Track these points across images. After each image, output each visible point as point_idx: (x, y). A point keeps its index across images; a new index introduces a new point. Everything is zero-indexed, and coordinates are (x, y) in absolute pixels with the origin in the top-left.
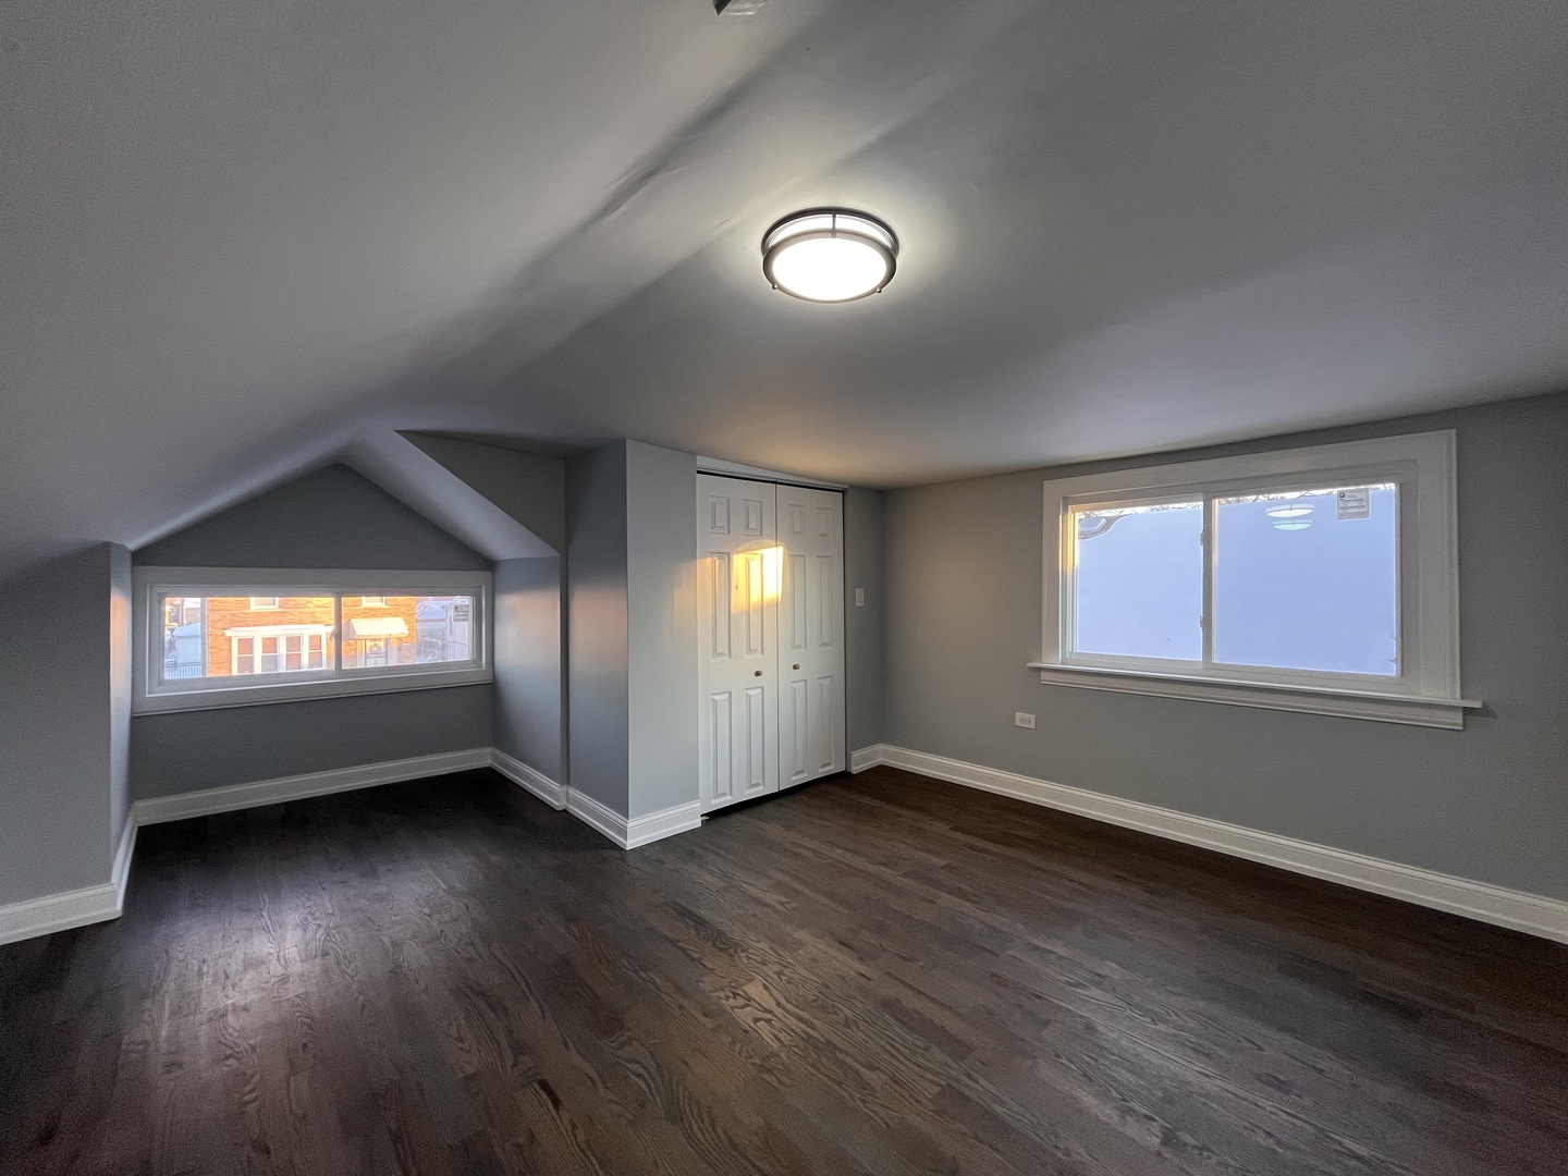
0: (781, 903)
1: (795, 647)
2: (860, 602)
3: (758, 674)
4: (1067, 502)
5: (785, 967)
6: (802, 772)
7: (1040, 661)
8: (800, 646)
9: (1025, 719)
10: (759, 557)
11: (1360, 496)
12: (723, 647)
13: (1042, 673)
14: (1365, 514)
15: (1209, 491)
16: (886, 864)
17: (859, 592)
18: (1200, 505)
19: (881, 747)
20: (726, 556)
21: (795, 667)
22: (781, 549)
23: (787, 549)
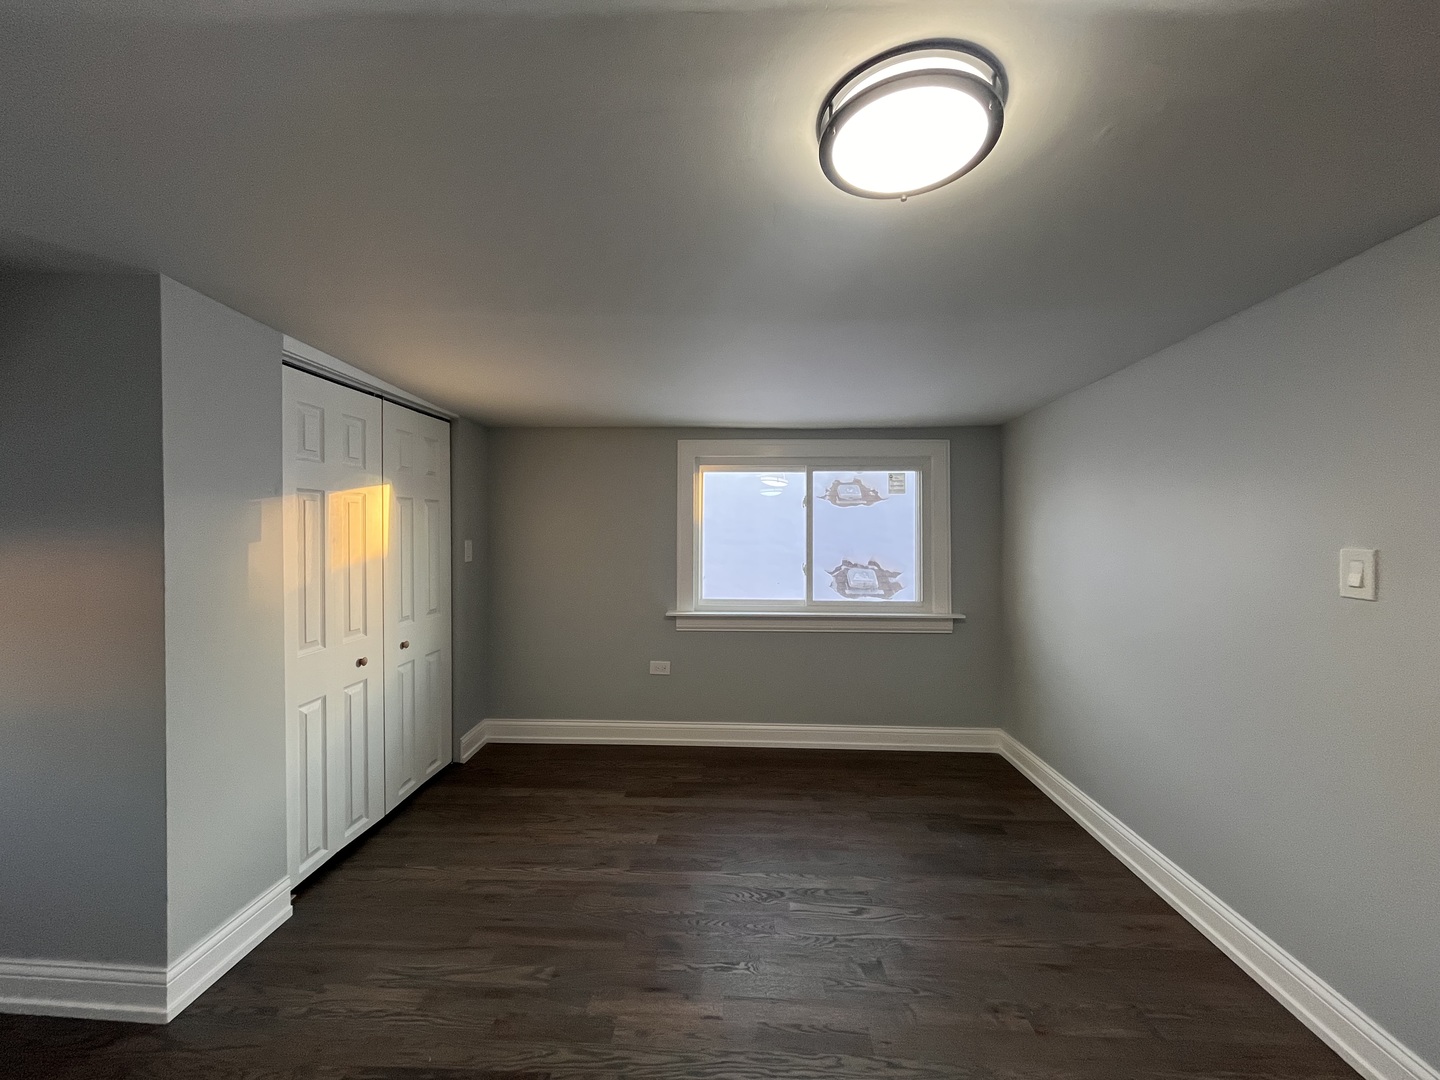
0: (531, 976)
1: (404, 618)
2: (468, 558)
3: (361, 663)
4: (699, 462)
5: (621, 1066)
6: (410, 779)
7: (675, 609)
8: (407, 618)
9: (660, 667)
10: (360, 498)
11: (901, 478)
12: (314, 632)
13: (678, 621)
14: (903, 491)
15: (812, 464)
16: (603, 864)
17: (468, 544)
18: (803, 475)
19: (486, 723)
20: (319, 495)
21: (403, 646)
22: (387, 488)
23: (396, 487)
